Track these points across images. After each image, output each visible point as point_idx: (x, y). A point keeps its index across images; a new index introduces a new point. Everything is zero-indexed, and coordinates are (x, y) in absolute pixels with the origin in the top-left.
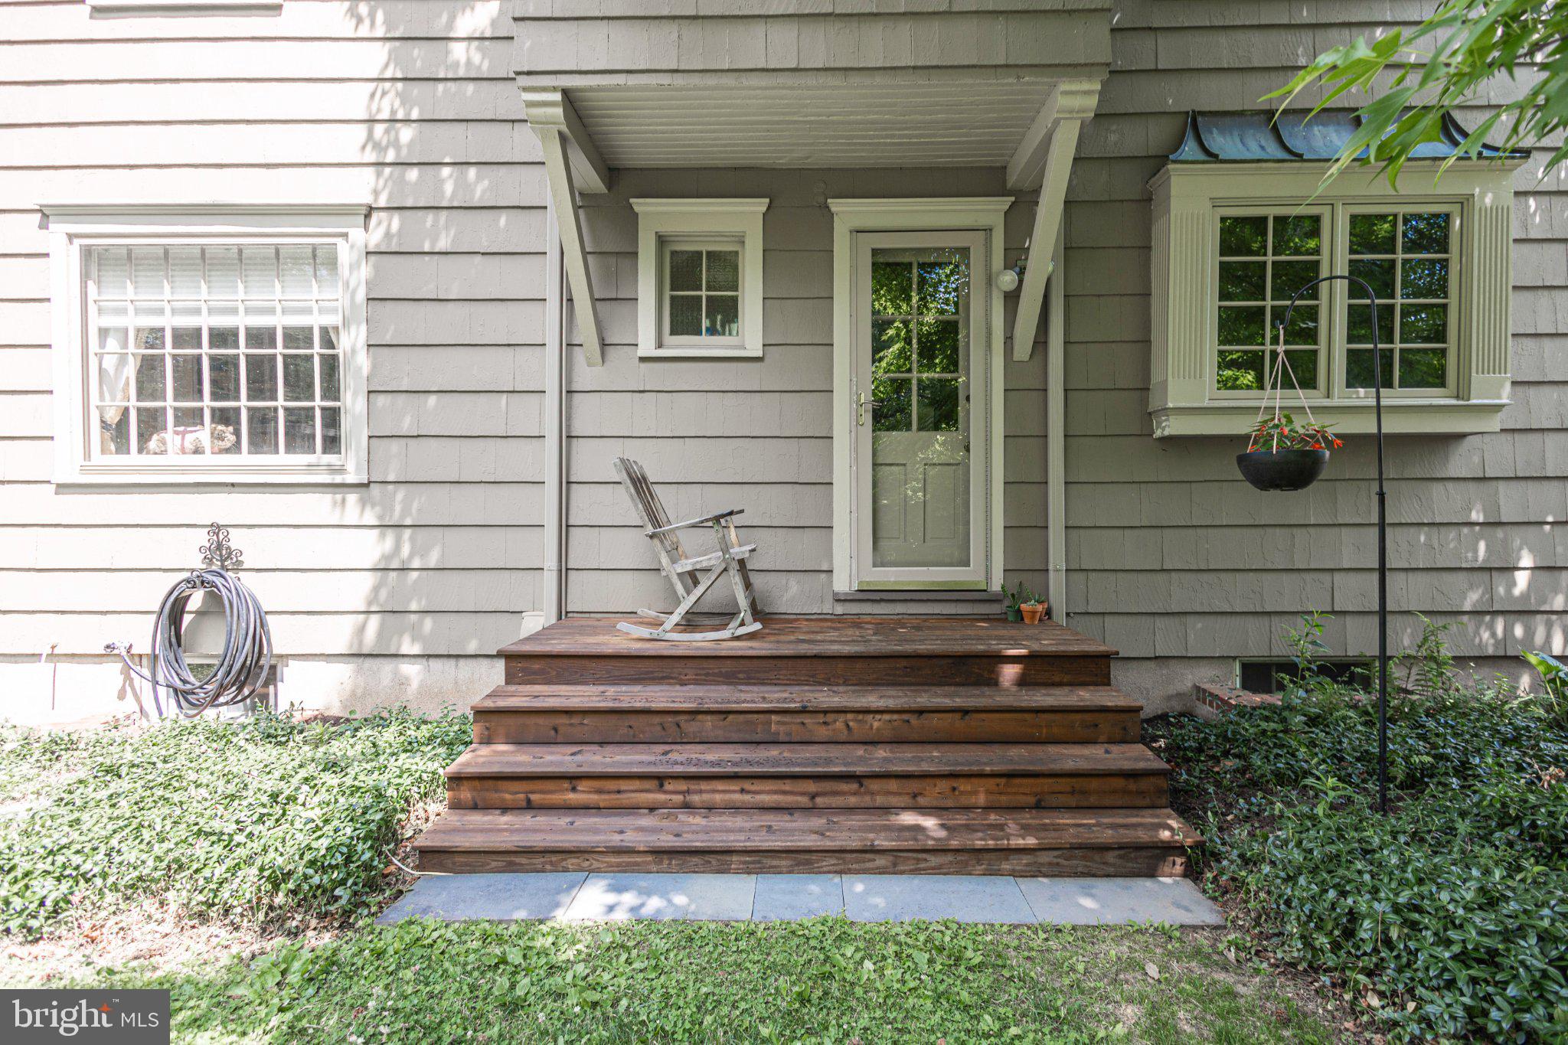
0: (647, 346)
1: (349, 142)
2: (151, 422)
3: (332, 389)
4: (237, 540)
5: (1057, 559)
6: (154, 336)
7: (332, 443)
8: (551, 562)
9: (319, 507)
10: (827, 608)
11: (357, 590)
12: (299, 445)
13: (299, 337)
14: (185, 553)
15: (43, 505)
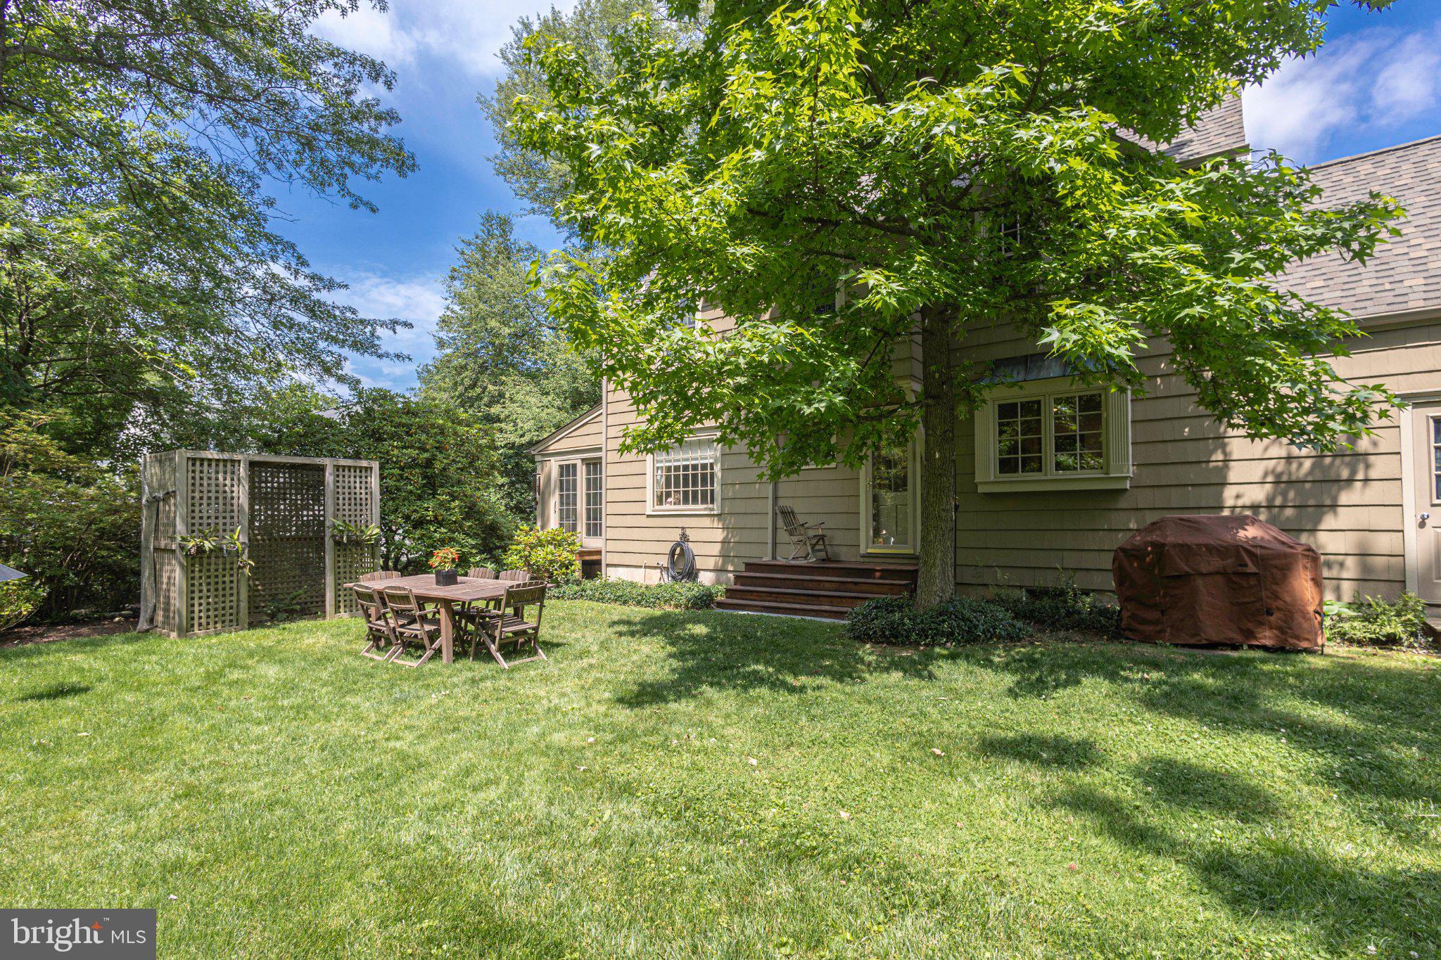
2: (668, 495)
3: (712, 483)
4: (688, 532)
6: (669, 469)
7: (712, 501)
8: (770, 541)
9: (706, 522)
10: (859, 559)
11: (716, 549)
12: (704, 501)
13: (704, 466)
14: (676, 536)
15: (643, 521)
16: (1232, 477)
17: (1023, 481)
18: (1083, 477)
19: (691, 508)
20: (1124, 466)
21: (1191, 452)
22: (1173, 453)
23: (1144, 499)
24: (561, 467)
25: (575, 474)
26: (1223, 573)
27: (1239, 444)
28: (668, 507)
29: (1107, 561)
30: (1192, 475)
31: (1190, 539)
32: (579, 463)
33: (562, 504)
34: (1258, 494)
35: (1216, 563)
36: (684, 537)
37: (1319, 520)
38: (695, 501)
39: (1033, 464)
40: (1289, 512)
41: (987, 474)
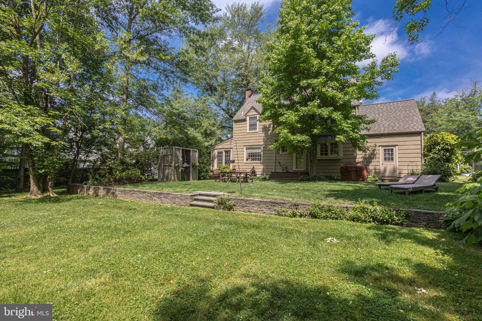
0: (281, 153)
1: (262, 140)
2: (249, 159)
3: (260, 156)
5: (309, 168)
6: (249, 153)
7: (260, 160)
8: (274, 168)
9: (259, 164)
10: (293, 171)
11: (261, 170)
12: (258, 160)
13: (258, 153)
14: (252, 167)
15: (243, 164)
16: (357, 157)
17: (324, 157)
18: (334, 156)
19: (255, 161)
20: (341, 155)
21: (351, 153)
22: (349, 153)
23: (344, 160)
24: (218, 152)
25: (222, 154)
26: (355, 171)
27: (358, 152)
28: (249, 161)
29: (339, 171)
30: (352, 157)
31: (351, 166)
32: (223, 151)
33: (218, 161)
34: (361, 160)
35: (354, 169)
36: (253, 167)
37: (369, 164)
38: (256, 160)
39: (326, 154)
40: (365, 163)
41: (319, 155)
